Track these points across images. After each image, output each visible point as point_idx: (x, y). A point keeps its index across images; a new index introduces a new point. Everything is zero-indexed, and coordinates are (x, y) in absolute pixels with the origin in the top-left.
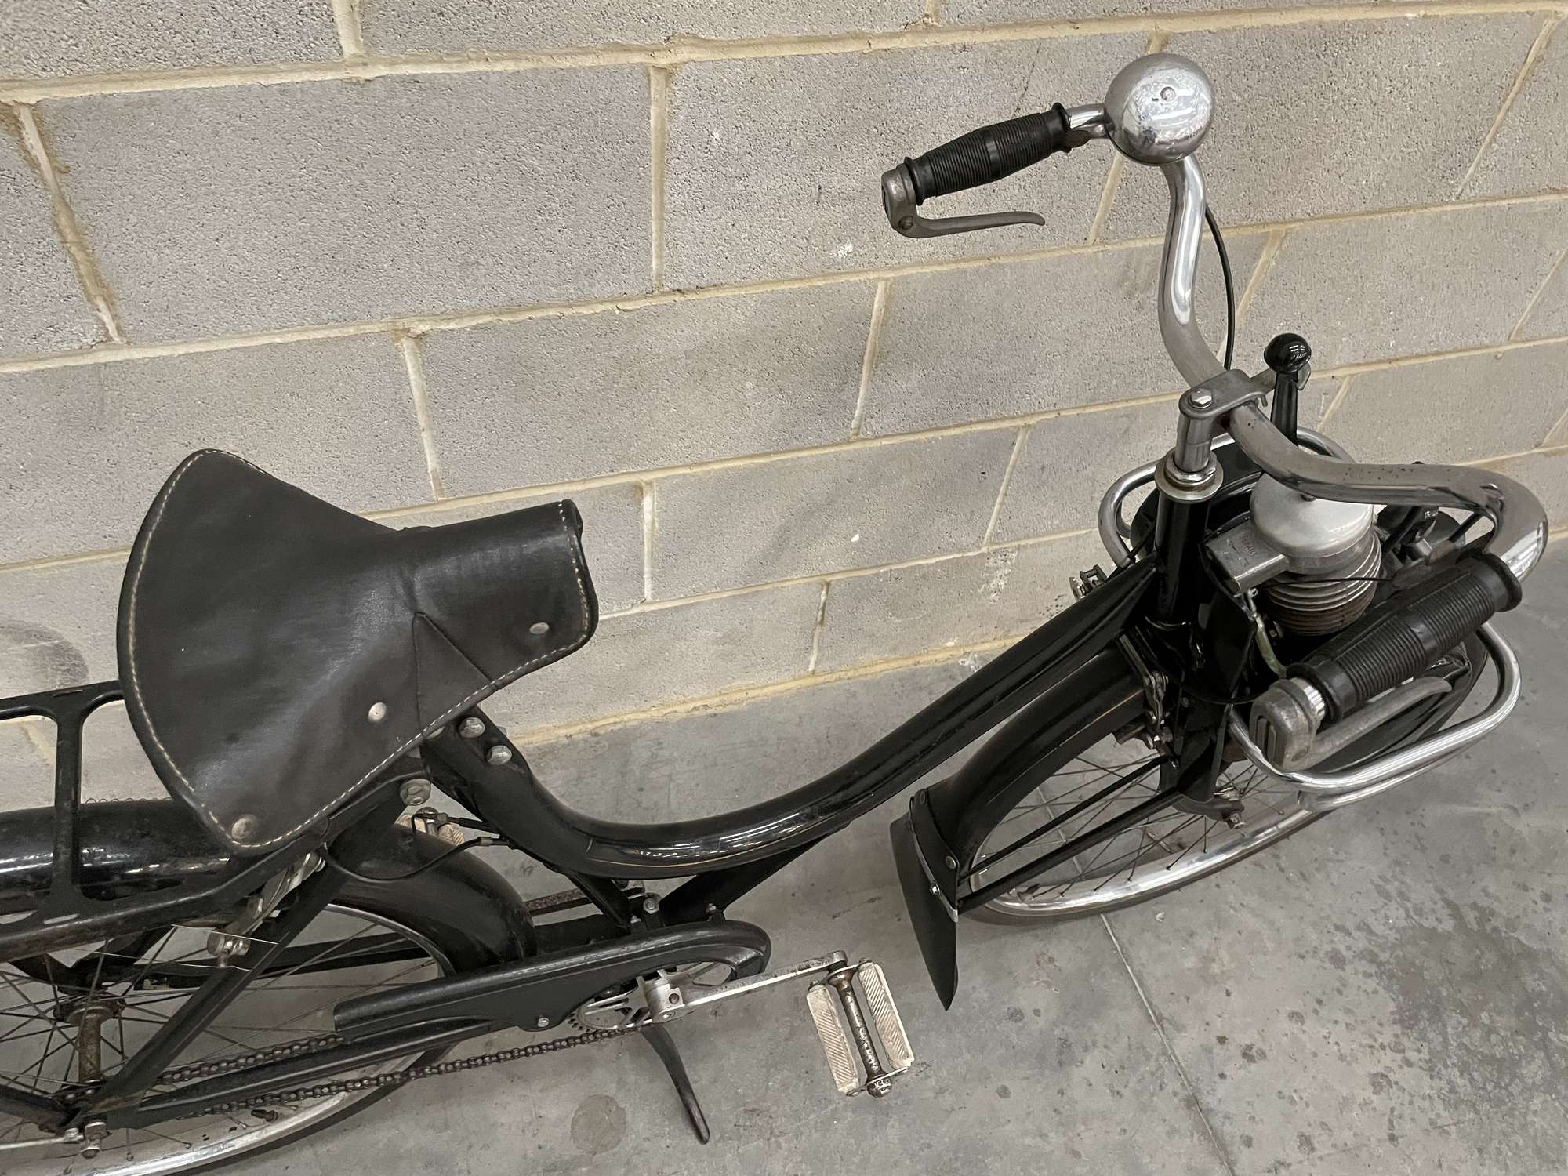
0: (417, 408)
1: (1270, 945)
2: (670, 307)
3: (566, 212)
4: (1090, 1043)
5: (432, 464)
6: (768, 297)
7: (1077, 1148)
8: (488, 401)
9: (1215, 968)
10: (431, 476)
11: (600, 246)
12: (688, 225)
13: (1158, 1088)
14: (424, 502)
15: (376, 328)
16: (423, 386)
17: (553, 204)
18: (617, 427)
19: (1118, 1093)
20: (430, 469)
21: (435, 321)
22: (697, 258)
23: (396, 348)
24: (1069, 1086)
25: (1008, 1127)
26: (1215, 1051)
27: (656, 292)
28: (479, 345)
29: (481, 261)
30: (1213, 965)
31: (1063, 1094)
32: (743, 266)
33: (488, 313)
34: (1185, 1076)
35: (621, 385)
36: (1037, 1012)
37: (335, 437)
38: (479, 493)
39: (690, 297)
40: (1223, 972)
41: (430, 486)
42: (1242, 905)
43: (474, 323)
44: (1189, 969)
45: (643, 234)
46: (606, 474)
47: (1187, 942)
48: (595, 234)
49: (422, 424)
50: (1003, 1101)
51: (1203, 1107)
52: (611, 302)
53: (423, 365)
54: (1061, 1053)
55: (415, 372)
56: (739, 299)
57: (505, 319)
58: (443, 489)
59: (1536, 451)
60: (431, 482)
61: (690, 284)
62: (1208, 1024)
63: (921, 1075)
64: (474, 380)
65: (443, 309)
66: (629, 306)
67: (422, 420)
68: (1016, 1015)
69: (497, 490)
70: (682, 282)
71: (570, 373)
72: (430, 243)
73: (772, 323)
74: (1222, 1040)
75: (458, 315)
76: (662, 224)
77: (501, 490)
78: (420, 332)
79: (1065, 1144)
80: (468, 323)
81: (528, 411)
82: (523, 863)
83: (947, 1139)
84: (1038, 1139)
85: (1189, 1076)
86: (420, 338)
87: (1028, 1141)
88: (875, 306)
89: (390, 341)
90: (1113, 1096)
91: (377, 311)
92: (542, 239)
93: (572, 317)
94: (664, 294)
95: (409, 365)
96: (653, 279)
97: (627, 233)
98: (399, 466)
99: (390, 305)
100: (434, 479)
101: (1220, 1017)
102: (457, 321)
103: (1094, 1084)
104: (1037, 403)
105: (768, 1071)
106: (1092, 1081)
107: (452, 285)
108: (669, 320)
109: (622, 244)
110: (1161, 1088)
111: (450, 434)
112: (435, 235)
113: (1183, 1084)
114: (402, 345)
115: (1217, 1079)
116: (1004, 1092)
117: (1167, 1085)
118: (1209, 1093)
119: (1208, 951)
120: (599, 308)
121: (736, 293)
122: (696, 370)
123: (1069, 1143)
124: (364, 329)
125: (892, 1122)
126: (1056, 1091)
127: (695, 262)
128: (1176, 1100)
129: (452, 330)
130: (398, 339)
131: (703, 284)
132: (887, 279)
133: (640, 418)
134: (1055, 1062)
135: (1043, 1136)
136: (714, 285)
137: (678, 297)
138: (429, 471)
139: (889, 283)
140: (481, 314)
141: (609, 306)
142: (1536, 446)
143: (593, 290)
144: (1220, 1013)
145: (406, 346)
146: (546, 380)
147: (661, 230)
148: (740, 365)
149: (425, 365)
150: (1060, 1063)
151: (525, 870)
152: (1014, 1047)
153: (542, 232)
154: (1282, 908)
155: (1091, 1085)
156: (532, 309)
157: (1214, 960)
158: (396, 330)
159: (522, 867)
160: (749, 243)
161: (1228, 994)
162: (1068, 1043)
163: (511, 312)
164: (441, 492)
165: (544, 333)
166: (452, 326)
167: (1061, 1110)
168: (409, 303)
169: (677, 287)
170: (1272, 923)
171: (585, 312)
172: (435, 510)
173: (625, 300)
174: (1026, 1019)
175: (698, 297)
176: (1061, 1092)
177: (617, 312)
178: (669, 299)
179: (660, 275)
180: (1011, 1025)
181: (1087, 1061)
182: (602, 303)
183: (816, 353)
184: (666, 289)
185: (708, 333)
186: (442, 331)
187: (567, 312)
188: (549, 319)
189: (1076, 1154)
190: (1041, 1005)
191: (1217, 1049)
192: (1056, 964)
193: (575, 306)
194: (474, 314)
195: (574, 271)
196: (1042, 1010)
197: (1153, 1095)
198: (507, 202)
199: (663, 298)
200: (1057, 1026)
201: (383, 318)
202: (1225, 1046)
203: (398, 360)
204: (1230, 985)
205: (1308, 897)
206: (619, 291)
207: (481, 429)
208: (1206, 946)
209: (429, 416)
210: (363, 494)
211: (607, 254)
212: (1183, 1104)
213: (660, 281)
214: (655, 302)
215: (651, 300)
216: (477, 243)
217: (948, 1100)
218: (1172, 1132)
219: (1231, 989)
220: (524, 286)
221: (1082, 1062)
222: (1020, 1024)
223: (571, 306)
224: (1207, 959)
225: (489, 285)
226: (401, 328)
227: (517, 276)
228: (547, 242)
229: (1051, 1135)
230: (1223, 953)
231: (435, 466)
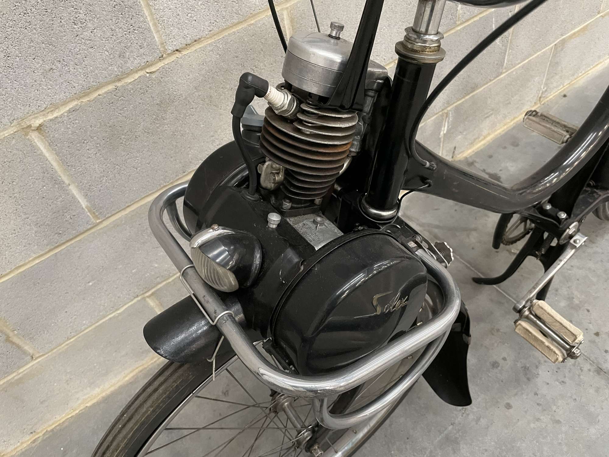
0: (60, 173)
1: (594, 280)
2: (176, 62)
3: (90, 18)
4: (537, 364)
5: (84, 203)
6: (228, 39)
7: (557, 418)
8: (98, 154)
9: (576, 301)
10: (86, 210)
11: (120, 35)
12: (165, 5)
13: (580, 371)
14: (90, 226)
15: (11, 131)
16: (56, 159)
17: (80, 15)
18: (176, 146)
19: (563, 382)
20: (84, 206)
21: (44, 115)
22: (179, 26)
23: (28, 139)
24: (538, 389)
25: (520, 423)
26: (597, 341)
27: (164, 56)
28: (77, 121)
29: (54, 67)
30: (574, 300)
31: (537, 395)
32: (207, 23)
33: (73, 100)
34: (589, 359)
35: (168, 120)
36: (504, 359)
37: (20, 207)
38: (118, 210)
39: (185, 52)
40: (580, 302)
41: (88, 216)
42: (572, 266)
43: (67, 109)
44: (564, 307)
45: (142, 19)
46: (182, 176)
47: (557, 294)
48: (113, 28)
49: (67, 182)
50: (511, 410)
51: (605, 371)
52: (142, 69)
53: (50, 145)
54: (526, 374)
55: (47, 151)
56: (212, 45)
57: (85, 100)
58: (97, 216)
59: (599, 16)
60: (89, 214)
61: (181, 44)
62: (587, 329)
63: (464, 415)
64: (84, 145)
65: (45, 106)
66: (153, 69)
67: (66, 180)
68: (495, 365)
69: (127, 205)
70: (177, 44)
71: (137, 122)
72: (17, 65)
73: (236, 55)
74: (597, 334)
75: (55, 107)
76: (150, 9)
77: (130, 204)
78: (38, 125)
79: (551, 419)
80: (64, 110)
81: (123, 153)
82: (223, 390)
83: (493, 443)
84: (537, 423)
85: (591, 359)
86: (39, 128)
87: (532, 425)
88: (286, 27)
89: (23, 137)
90: (561, 384)
91: (5, 121)
92: (83, 41)
93: (122, 86)
94: (169, 55)
95: (42, 148)
96: (159, 47)
97: (132, 22)
98: (65, 211)
99: (11, 114)
100: (89, 211)
101: (590, 323)
102: (57, 110)
103: (549, 382)
104: (383, 60)
105: (388, 446)
106: (547, 382)
107: (43, 89)
108: (179, 71)
109: (132, 30)
110: (582, 370)
111: (86, 181)
112: (18, 59)
113: (591, 364)
114: (31, 136)
115: (605, 354)
116: (508, 406)
117: (583, 367)
118: (604, 362)
119: (568, 295)
120: (137, 76)
121: (209, 42)
122: (206, 97)
123: (552, 418)
124: (4, 135)
125: (461, 446)
126: (533, 394)
127: (179, 28)
128: (591, 373)
129: (56, 118)
130: (26, 134)
131: (189, 42)
132: (287, 8)
133: (187, 136)
134: (525, 380)
135: (538, 420)
136: (195, 41)
137: (178, 55)
138: (84, 208)
139: (289, 10)
140: (69, 102)
141: (141, 73)
142: (598, 13)
143: (127, 65)
144: (589, 322)
145: (34, 137)
146: (126, 131)
147: (151, 14)
148: (228, 87)
149: (51, 144)
150: (529, 379)
151: (225, 394)
152: (502, 381)
153: (82, 36)
154: (590, 260)
155: (548, 384)
156: (97, 89)
157: (573, 298)
158: (23, 129)
159: (223, 392)
160: (204, 7)
161: (588, 311)
162: (527, 368)
163: (86, 95)
164: (97, 217)
165: (111, 102)
166: (56, 114)
167: (540, 403)
168: (23, 108)
169: (175, 49)
170: (590, 269)
171: (129, 81)
172: (99, 228)
173: (149, 66)
174: (501, 365)
175: (189, 51)
176: (536, 394)
177: (148, 75)
178: (173, 58)
179: (162, 44)
180: (495, 370)
181: (540, 373)
182: (136, 72)
183: (265, 66)
184: (169, 52)
185: (203, 72)
186: (51, 120)
187: (119, 84)
188: (110, 92)
189: (558, 422)
190: (505, 355)
191: (597, 339)
192: (501, 331)
193: (122, 79)
194: (65, 103)
195: (112, 56)
196: (506, 357)
197: (579, 376)
198: (52, 22)
199: (170, 58)
200: (517, 362)
201: (11, 124)
202: (600, 336)
203: (34, 148)
204: (587, 306)
205: (599, 250)
206: (143, 61)
207: (101, 173)
208: (566, 293)
209: (68, 175)
210: (53, 234)
211: (126, 39)
212: (595, 373)
213: (164, 47)
214: (166, 61)
215: (163, 61)
216: (45, 55)
217: (483, 422)
218: (597, 390)
219: (589, 308)
220: (86, 75)
221: (538, 374)
222: (499, 368)
223: (119, 80)
224: (570, 299)
225: (66, 81)
226: (25, 126)
227: (79, 70)
228: (88, 42)
229: (542, 418)
230: (576, 293)
231: (86, 203)
